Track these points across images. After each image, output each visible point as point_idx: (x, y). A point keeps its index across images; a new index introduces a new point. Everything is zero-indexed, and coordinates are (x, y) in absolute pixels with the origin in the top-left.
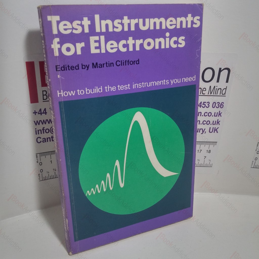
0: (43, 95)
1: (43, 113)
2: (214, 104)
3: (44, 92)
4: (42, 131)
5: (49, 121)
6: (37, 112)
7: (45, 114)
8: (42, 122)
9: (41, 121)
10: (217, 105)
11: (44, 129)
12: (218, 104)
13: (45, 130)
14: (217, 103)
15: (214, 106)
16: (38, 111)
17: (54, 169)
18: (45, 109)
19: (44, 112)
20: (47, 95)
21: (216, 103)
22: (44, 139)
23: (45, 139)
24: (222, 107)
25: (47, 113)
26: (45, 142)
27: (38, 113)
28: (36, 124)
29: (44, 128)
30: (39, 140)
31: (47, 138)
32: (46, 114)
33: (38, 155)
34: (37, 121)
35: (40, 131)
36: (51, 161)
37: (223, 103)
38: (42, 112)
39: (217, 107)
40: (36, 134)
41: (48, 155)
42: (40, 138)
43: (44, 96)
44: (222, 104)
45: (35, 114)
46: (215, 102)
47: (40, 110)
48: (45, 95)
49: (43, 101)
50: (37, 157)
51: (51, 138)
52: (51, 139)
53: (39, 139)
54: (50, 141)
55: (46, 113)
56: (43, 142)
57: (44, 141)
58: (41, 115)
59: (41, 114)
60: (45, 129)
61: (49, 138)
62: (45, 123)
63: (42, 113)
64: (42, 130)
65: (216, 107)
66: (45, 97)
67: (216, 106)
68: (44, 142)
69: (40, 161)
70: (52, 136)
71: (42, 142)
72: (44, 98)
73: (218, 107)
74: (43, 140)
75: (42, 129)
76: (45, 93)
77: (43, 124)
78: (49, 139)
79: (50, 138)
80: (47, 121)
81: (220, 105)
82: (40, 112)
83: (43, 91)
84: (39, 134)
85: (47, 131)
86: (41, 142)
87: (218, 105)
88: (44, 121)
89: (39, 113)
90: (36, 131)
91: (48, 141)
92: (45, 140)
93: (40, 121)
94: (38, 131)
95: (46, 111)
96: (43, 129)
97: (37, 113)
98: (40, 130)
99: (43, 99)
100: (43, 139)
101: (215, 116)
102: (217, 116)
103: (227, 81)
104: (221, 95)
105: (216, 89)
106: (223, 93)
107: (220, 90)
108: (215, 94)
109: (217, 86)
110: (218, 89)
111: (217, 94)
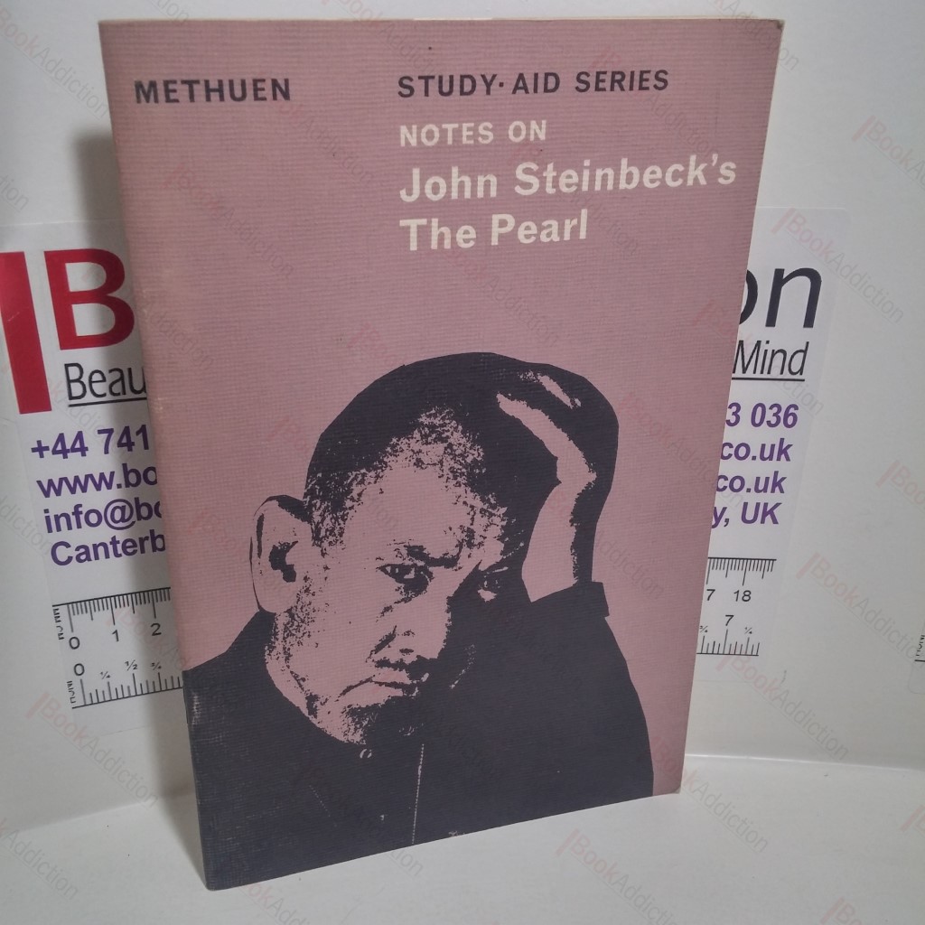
0: (69, 381)
1: (73, 450)
2: (759, 409)
3: (70, 368)
4: (73, 518)
5: (97, 481)
6: (47, 448)
7: (79, 453)
8: (72, 483)
9: (66, 479)
10: (770, 416)
11: (80, 509)
12: (775, 410)
13: (82, 517)
14: (771, 408)
15: (757, 421)
16: (50, 441)
17: (127, 663)
18: (80, 436)
19: (78, 446)
20: (82, 380)
21: (767, 407)
22: (82, 550)
23: (86, 548)
24: (790, 420)
25: (87, 449)
26: (88, 559)
27: (51, 448)
28: (47, 494)
29: (81, 506)
30: (62, 553)
31: (95, 547)
32: (84, 455)
33: (63, 610)
34: (51, 483)
35: (63, 521)
36: (116, 632)
37: (796, 407)
38: (68, 446)
39: (769, 423)
40: (50, 530)
41: (101, 608)
42: (67, 545)
43: (72, 384)
44: (792, 410)
45: (42, 456)
46: (762, 405)
47: (61, 438)
48: (78, 380)
49: (71, 406)
50: (57, 617)
51: (108, 544)
52: (110, 548)
53: (60, 549)
54: (107, 556)
55: (83, 450)
56: (79, 560)
57: (83, 557)
58: (65, 457)
59: (65, 452)
60: (84, 510)
61: (101, 544)
62: (84, 489)
63: (68, 451)
64: (73, 514)
65: (765, 423)
66: (77, 389)
67: (766, 420)
68: (85, 560)
69: (72, 631)
70: (114, 538)
71: (74, 559)
72: (74, 395)
73: (773, 422)
74: (78, 552)
75: (70, 511)
76: (74, 373)
77: (73, 491)
78: (101, 550)
79: (104, 544)
80: (90, 482)
81: (782, 415)
82: (59, 448)
83: (67, 366)
84: (59, 529)
85: (93, 518)
86: (70, 559)
87: (774, 415)
88: (77, 479)
89: (55, 452)
90: (48, 518)
91: (97, 558)
92: (87, 552)
93: (61, 480)
94: (57, 518)
95: (82, 443)
96: (77, 513)
97: (50, 452)
98: (66, 516)
99: (71, 398)
100: (78, 549)
101: (763, 458)
102: (771, 458)
103: (809, 322)
104: (787, 375)
105: (766, 351)
106: (795, 368)
107: (780, 356)
108: (762, 372)
109: (768, 342)
110: (774, 354)
111: (769, 373)
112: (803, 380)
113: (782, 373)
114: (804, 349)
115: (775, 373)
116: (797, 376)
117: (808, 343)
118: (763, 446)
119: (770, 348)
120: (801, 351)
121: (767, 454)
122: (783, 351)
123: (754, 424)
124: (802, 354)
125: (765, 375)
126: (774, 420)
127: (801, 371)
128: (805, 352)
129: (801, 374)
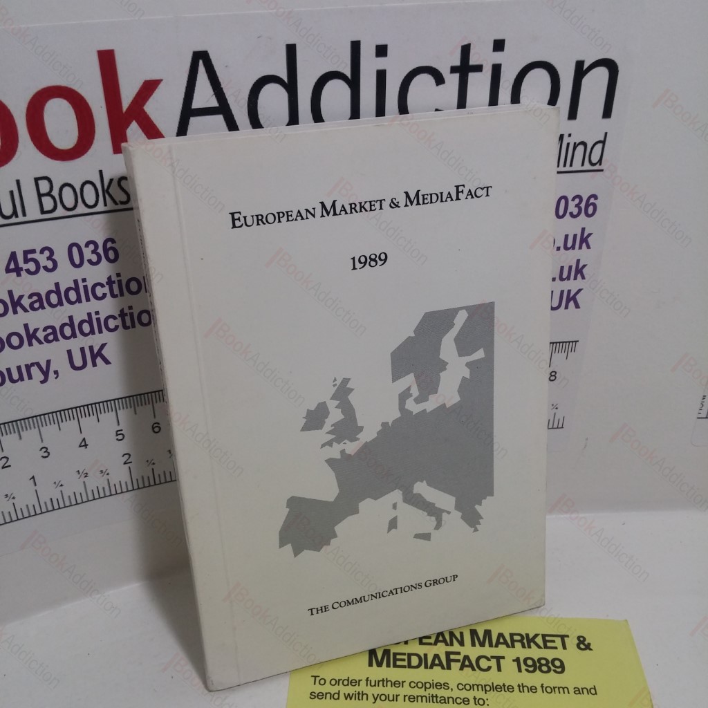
2: (563, 202)
10: (572, 208)
12: (577, 201)
14: (573, 200)
15: (561, 213)
21: (570, 198)
24: (591, 210)
37: (595, 197)
44: (592, 200)
46: (565, 198)
65: (568, 214)
67: (568, 212)
73: (575, 213)
81: (583, 205)
87: (577, 206)
101: (566, 248)
102: (573, 247)
103: (607, 113)
104: (587, 166)
105: (568, 144)
106: (595, 159)
107: (580, 149)
108: (565, 166)
109: (570, 135)
110: (575, 146)
111: (571, 165)
112: (602, 170)
113: (583, 164)
114: (602, 139)
115: (577, 165)
116: (596, 166)
117: (606, 134)
118: (567, 236)
119: (572, 141)
120: (599, 142)
121: (570, 244)
122: (584, 144)
123: (558, 217)
124: (599, 146)
125: (568, 168)
126: (575, 211)
127: (600, 161)
128: (603, 142)
129: (600, 164)
